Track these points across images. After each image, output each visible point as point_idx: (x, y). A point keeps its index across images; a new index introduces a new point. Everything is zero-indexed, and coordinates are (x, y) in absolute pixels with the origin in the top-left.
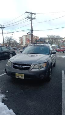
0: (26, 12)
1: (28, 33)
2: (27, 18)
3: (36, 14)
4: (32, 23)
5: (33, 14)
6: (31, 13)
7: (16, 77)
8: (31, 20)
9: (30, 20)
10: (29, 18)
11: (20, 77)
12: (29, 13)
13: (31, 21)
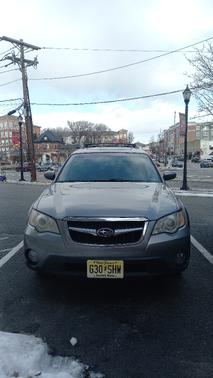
0: (5, 39)
1: (14, 111)
2: (9, 58)
3: (37, 49)
4: (25, 80)
5: (28, 46)
6: (21, 44)
7: (90, 275)
8: (23, 67)
9: (17, 66)
10: (15, 60)
11: (105, 274)
12: (12, 41)
13: (23, 69)
